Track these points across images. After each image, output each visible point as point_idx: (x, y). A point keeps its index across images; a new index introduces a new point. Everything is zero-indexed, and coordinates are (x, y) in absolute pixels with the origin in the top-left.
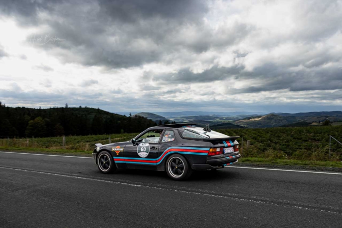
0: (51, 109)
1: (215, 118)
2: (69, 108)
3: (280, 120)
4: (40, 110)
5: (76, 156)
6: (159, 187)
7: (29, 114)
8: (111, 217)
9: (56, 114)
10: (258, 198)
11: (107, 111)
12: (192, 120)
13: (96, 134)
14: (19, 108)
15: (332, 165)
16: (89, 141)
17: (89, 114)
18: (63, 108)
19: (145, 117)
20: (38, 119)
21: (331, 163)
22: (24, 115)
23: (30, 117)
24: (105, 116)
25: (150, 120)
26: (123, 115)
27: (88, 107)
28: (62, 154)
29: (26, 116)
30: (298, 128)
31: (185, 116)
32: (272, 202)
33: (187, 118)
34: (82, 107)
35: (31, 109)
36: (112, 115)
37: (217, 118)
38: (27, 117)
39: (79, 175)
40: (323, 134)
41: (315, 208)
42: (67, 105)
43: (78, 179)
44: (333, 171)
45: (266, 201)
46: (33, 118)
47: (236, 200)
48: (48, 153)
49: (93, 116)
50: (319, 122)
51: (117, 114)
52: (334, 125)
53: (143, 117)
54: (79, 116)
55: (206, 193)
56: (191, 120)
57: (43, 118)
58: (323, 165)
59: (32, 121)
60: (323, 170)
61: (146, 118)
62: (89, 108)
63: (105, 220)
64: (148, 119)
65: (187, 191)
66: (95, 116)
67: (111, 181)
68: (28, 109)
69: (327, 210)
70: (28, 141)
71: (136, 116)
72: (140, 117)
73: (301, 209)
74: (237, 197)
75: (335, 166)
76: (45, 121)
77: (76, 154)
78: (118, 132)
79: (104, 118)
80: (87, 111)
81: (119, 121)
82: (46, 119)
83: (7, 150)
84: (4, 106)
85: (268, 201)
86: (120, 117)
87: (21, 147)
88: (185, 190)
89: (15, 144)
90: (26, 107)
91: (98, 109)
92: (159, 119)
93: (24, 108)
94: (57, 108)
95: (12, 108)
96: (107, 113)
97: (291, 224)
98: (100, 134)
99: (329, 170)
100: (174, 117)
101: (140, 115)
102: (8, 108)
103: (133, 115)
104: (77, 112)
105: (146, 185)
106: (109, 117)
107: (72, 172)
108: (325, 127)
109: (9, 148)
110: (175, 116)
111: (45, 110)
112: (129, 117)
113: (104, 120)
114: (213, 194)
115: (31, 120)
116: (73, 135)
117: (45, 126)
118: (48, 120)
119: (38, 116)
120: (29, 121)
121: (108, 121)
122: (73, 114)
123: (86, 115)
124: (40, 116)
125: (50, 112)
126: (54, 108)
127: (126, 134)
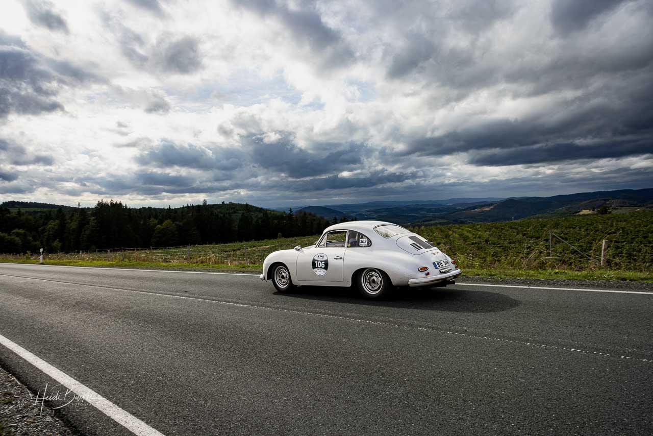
0: (183, 207)
2: (208, 205)
4: (169, 210)
7: (156, 217)
9: (190, 214)
11: (260, 206)
14: (144, 208)
17: (235, 212)
18: (199, 206)
19: (313, 213)
20: (167, 222)
22: (149, 218)
23: (157, 221)
24: (257, 213)
25: (321, 217)
26: (282, 211)
27: (234, 202)
29: (152, 219)
31: (372, 209)
33: (375, 212)
34: (225, 203)
35: (158, 209)
36: (266, 213)
37: (421, 209)
38: (153, 221)
39: (184, 294)
42: (205, 202)
43: (179, 299)
46: (161, 222)
49: (239, 215)
50: (593, 209)
51: (274, 211)
53: (310, 214)
54: (220, 215)
56: (381, 215)
57: (173, 222)
59: (159, 226)
61: (314, 216)
62: (234, 204)
64: (318, 216)
66: (243, 213)
68: (155, 209)
71: (300, 212)
72: (305, 214)
76: (176, 225)
78: (275, 237)
79: (256, 217)
80: (233, 207)
81: (276, 221)
82: (178, 223)
84: (126, 207)
86: (278, 214)
90: (153, 207)
91: (247, 205)
92: (332, 216)
93: (150, 208)
94: (193, 206)
96: (260, 210)
100: (356, 212)
101: (308, 211)
102: (130, 210)
103: (294, 211)
104: (219, 210)
106: (261, 214)
107: (177, 291)
111: (176, 210)
112: (290, 216)
113: (255, 219)
115: (158, 224)
117: (177, 232)
118: (181, 224)
119: (166, 219)
120: (156, 225)
121: (260, 222)
122: (212, 214)
123: (229, 214)
124: (170, 219)
125: (182, 213)
126: (188, 207)
127: (284, 239)
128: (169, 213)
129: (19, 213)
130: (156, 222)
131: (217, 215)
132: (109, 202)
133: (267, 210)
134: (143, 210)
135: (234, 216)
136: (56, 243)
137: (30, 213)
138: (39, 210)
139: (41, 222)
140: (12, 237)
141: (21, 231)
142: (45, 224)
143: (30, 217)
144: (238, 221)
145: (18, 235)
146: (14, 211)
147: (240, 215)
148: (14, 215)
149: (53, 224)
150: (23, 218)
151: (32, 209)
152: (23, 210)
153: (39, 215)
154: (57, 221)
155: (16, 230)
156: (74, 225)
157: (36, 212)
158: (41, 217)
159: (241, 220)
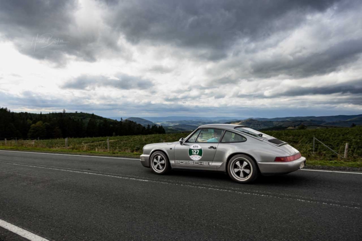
0: (50, 114)
1: (198, 122)
2: (67, 113)
3: (257, 124)
4: (41, 115)
5: (80, 155)
6: (165, 182)
7: (31, 119)
8: (129, 207)
9: (55, 118)
11: (100, 116)
13: (91, 137)
14: (22, 113)
15: (320, 164)
16: (87, 143)
17: (84, 119)
18: (61, 113)
19: (134, 121)
20: (39, 123)
21: (319, 162)
22: (27, 119)
24: (98, 121)
25: (139, 124)
26: (115, 119)
28: (68, 154)
29: (28, 120)
30: (276, 131)
31: (170, 121)
32: (275, 196)
33: (172, 122)
34: (78, 112)
35: (32, 114)
36: (105, 120)
38: (29, 121)
40: (301, 136)
41: (316, 201)
42: (64, 111)
44: (323, 169)
46: (35, 122)
47: (240, 194)
48: (54, 152)
49: (88, 120)
50: (295, 127)
52: (310, 129)
53: (132, 122)
54: (75, 120)
55: (210, 187)
56: (176, 124)
57: (44, 123)
58: (311, 164)
59: (34, 125)
60: (313, 168)
61: (135, 123)
62: (84, 113)
63: (125, 210)
64: (138, 123)
65: (193, 185)
66: (91, 120)
67: (120, 176)
68: (30, 114)
69: (329, 202)
70: (33, 142)
71: (126, 120)
72: (130, 121)
73: (304, 202)
74: (240, 191)
75: (323, 164)
76: (46, 125)
77: (79, 153)
78: (111, 135)
80: (83, 115)
81: (111, 125)
82: (46, 123)
83: (17, 150)
84: (10, 111)
85: (270, 194)
87: (30, 148)
88: (190, 185)
89: (22, 145)
90: (28, 112)
91: (93, 114)
92: (147, 124)
93: (26, 113)
94: (56, 114)
95: (16, 113)
96: (101, 118)
97: (298, 215)
98: (95, 137)
99: (319, 168)
101: (130, 120)
102: (13, 113)
103: (124, 119)
104: (73, 117)
105: (153, 180)
106: (102, 121)
107: (82, 169)
108: (302, 130)
109: (19, 148)
110: (161, 121)
111: (45, 116)
112: (121, 122)
113: (98, 124)
114: (217, 188)
115: (33, 123)
117: (46, 130)
118: (48, 124)
119: (39, 120)
120: (31, 125)
121: (101, 125)
122: (70, 118)
123: (81, 119)
124: (41, 120)
125: (49, 117)
126: (53, 114)
127: (118, 137)
128: (41, 117)
130: (31, 122)
131: (73, 120)
133: (105, 119)
134: (21, 114)
135: (83, 120)
144: (86, 125)
159: (89, 124)
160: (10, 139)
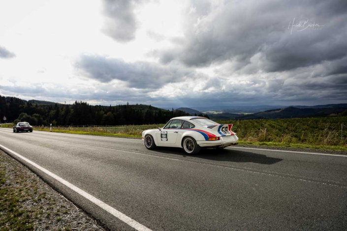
0: (117, 106)
2: (130, 105)
4: (110, 107)
7: (103, 110)
9: (121, 109)
10: (269, 172)
11: (156, 107)
12: (221, 113)
14: (97, 106)
17: (143, 109)
18: (125, 105)
19: (183, 111)
20: (108, 113)
21: (341, 147)
22: (100, 110)
24: (154, 111)
25: (188, 113)
34: (138, 104)
35: (104, 106)
36: (160, 110)
38: (102, 112)
42: (128, 103)
44: (342, 154)
45: (275, 174)
46: (106, 113)
51: (163, 109)
53: (182, 111)
54: (136, 111)
57: (112, 113)
59: (105, 115)
60: (331, 153)
62: (143, 105)
66: (148, 111)
71: (177, 110)
76: (114, 115)
80: (142, 107)
81: (165, 114)
82: (114, 113)
86: (165, 111)
91: (150, 106)
92: (194, 113)
93: (100, 106)
94: (122, 106)
96: (156, 109)
101: (180, 110)
102: (91, 106)
104: (135, 108)
106: (157, 111)
110: (207, 110)
111: (113, 107)
112: (172, 111)
113: (154, 114)
116: (132, 124)
117: (114, 119)
118: (116, 114)
119: (109, 111)
122: (132, 109)
123: (141, 110)
124: (111, 111)
125: (117, 108)
126: (119, 106)
128: (110, 109)
129: (37, 106)
130: (104, 112)
131: (134, 111)
132: (80, 102)
135: (143, 111)
136: (54, 121)
137: (42, 106)
138: (46, 104)
139: (47, 111)
140: (33, 118)
141: (38, 115)
142: (49, 112)
143: (42, 108)
144: (145, 114)
145: (36, 116)
146: (34, 105)
147: (146, 111)
148: (34, 106)
149: (53, 112)
150: (39, 108)
151: (42, 104)
152: (38, 104)
153: (46, 107)
154: (55, 111)
155: (35, 114)
156: (63, 113)
157: (44, 106)
158: (47, 108)
159: (147, 113)
160: (87, 126)
